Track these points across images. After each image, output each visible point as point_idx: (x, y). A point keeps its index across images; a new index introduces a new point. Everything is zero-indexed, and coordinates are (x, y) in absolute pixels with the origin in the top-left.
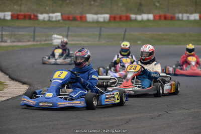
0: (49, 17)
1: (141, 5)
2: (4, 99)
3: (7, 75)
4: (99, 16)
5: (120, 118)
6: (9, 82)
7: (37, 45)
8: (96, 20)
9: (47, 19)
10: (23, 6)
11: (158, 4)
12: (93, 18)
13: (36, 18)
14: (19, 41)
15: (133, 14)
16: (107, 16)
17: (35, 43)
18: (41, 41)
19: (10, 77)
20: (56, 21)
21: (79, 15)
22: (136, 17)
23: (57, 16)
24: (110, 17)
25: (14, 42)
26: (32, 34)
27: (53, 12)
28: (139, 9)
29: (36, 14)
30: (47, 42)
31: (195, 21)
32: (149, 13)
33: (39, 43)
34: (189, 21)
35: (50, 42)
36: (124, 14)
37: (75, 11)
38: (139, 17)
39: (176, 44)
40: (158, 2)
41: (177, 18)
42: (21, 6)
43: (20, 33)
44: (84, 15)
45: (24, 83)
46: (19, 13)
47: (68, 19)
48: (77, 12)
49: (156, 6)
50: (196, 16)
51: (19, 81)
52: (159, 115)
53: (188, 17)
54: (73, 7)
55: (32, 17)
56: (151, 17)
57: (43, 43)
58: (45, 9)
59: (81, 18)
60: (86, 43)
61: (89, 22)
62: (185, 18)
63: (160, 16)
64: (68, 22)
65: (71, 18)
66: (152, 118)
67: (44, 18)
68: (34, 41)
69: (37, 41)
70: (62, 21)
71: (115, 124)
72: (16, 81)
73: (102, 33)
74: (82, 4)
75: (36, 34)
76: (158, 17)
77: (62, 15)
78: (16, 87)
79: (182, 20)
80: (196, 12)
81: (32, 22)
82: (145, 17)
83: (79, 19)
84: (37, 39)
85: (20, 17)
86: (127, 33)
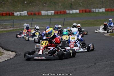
0: (20, 14)
1: (71, 4)
2: (4, 60)
3: (1, 47)
4: (48, 12)
5: (70, 68)
6: (3, 51)
7: (15, 30)
8: (47, 14)
9: (19, 15)
10: (5, 8)
11: (81, 4)
12: (45, 13)
13: (13, 14)
14: (5, 28)
15: (67, 10)
16: (53, 12)
17: (14, 29)
18: (17, 28)
19: (3, 48)
20: (24, 16)
21: (37, 12)
22: (69, 12)
23: (25, 13)
24: (55, 12)
25: (2, 29)
26: (12, 24)
27: (23, 11)
28: (71, 7)
29: (13, 12)
30: (20, 28)
31: (103, 12)
32: (76, 9)
33: (16, 29)
34: (99, 13)
35: (23, 28)
36: (62, 10)
37: (35, 10)
38: (71, 12)
39: (93, 26)
40: (81, 2)
41: (92, 11)
42: (4, 8)
43: (5, 24)
44: (40, 12)
45: (12, 51)
46: (3, 12)
47: (31, 14)
48: (36, 10)
49: (80, 5)
50: (103, 10)
51: (9, 50)
52: (92, 65)
53: (99, 10)
54: (33, 7)
55: (11, 14)
56: (78, 11)
57: (18, 28)
58: (18, 9)
59: (38, 13)
60: (43, 27)
61: (43, 16)
62: (97, 11)
63: (83, 11)
64: (31, 16)
65: (33, 14)
66: (88, 67)
67: (18, 14)
68: (13, 28)
69: (15, 28)
70: (27, 16)
71: (69, 71)
72: (7, 50)
73: (51, 22)
74: (39, 5)
75: (14, 23)
76: (82, 11)
77: (27, 12)
78: (8, 54)
79: (95, 12)
80: (103, 8)
81: (11, 17)
82: (74, 11)
83: (37, 14)
84: (15, 26)
85: (4, 14)
86: (65, 21)
